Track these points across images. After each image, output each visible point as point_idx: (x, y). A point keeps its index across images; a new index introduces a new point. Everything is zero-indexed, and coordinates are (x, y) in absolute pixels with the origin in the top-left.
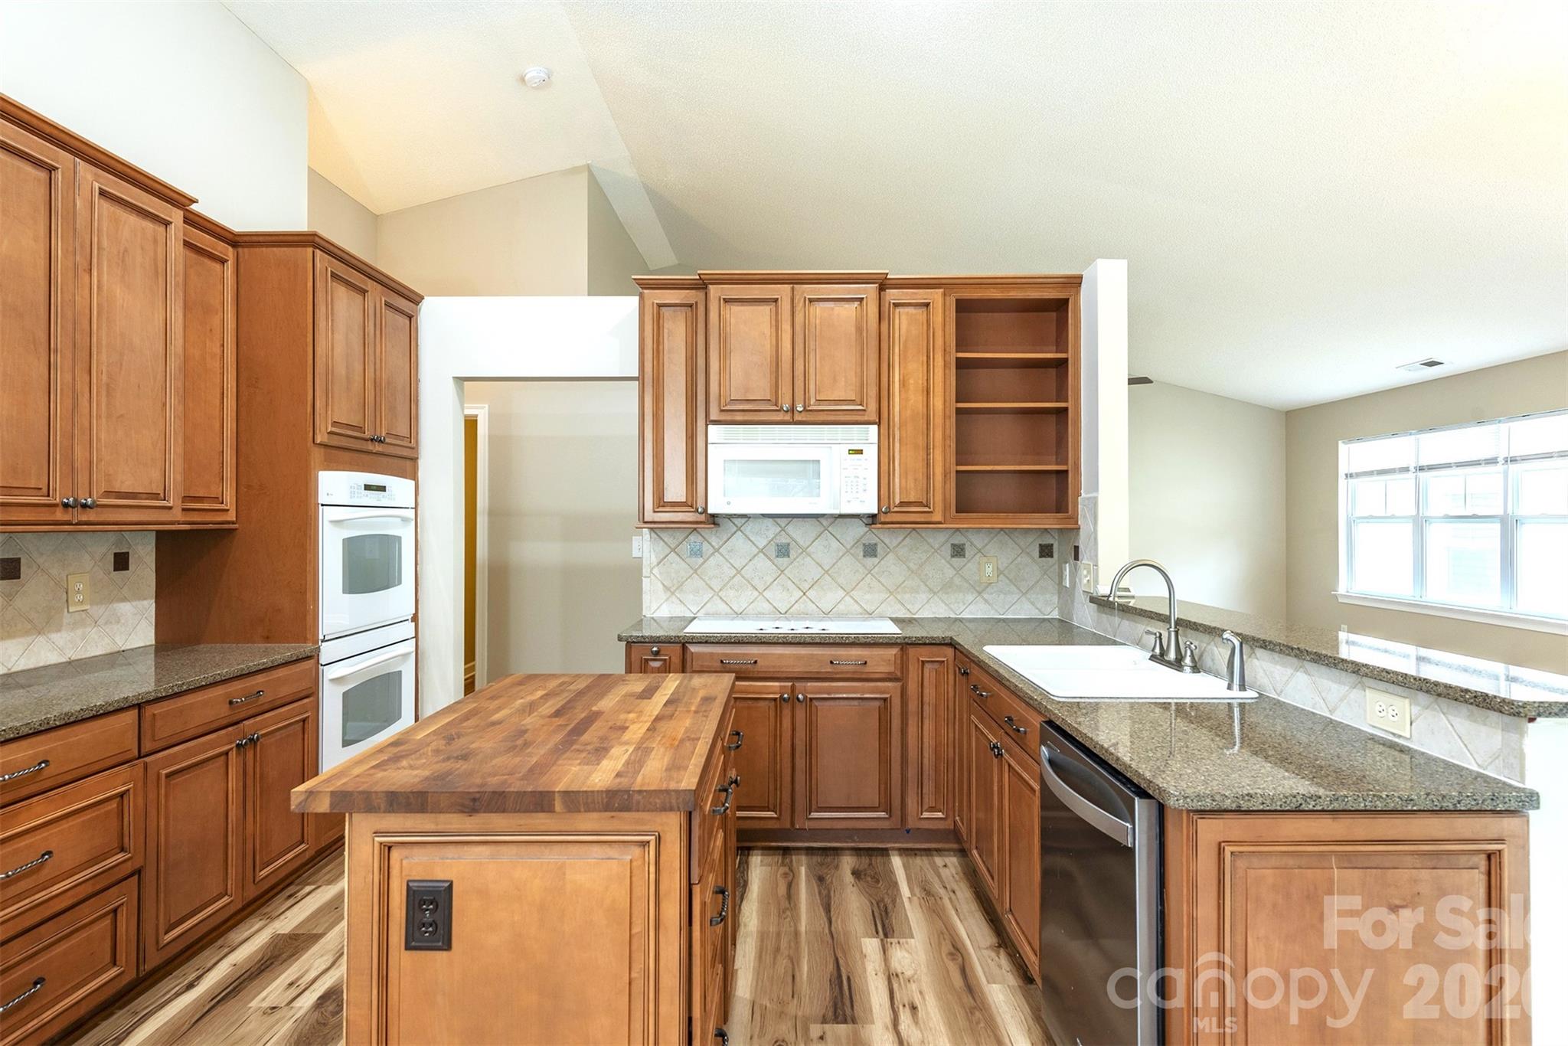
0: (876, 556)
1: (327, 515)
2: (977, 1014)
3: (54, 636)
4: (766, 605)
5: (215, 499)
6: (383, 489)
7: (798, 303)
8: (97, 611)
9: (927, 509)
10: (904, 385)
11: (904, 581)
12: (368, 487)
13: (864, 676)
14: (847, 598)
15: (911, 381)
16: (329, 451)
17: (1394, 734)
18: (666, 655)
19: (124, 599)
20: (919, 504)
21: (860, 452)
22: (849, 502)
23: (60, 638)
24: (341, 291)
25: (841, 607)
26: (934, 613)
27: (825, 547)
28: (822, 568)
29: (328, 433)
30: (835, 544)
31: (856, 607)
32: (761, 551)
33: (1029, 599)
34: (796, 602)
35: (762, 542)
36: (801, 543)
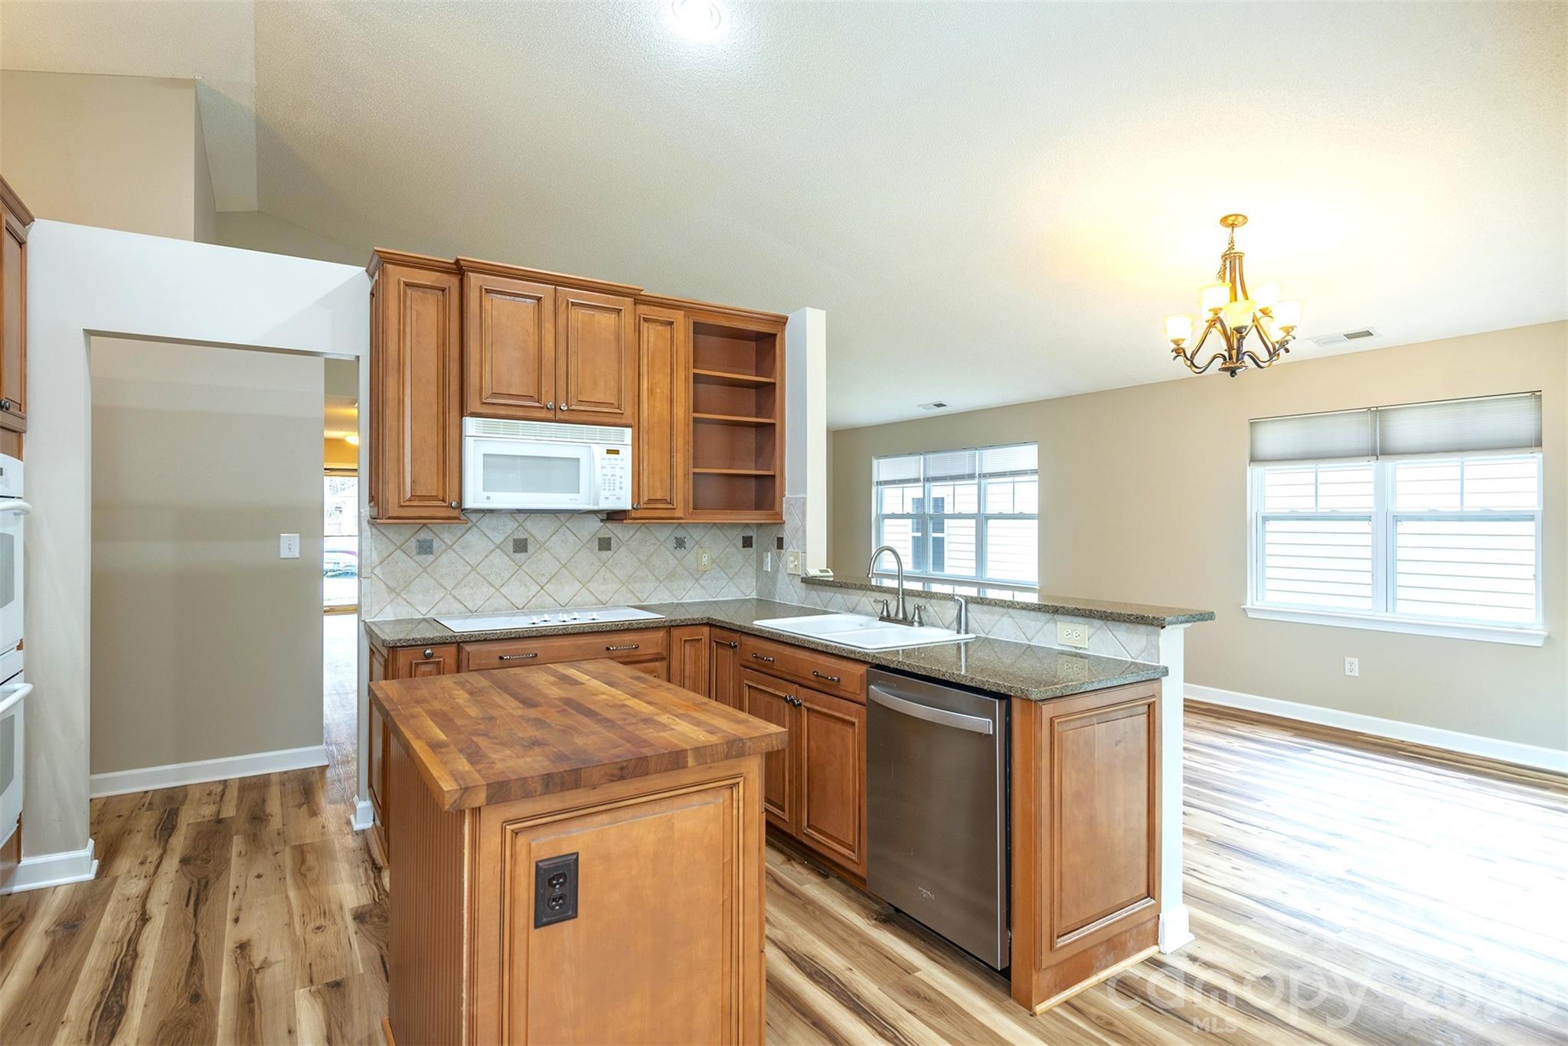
0: (610, 550)
2: (809, 907)
4: (503, 601)
7: (561, 303)
9: (670, 506)
10: (652, 394)
11: (635, 572)
13: (635, 659)
14: (583, 590)
15: (658, 391)
17: (1076, 648)
20: (664, 501)
21: (617, 452)
22: (607, 498)
25: (577, 599)
26: (660, 600)
27: (563, 542)
28: (560, 562)
30: (572, 538)
31: (592, 599)
32: (498, 547)
33: (734, 583)
34: (534, 596)
35: (499, 538)
36: (539, 537)
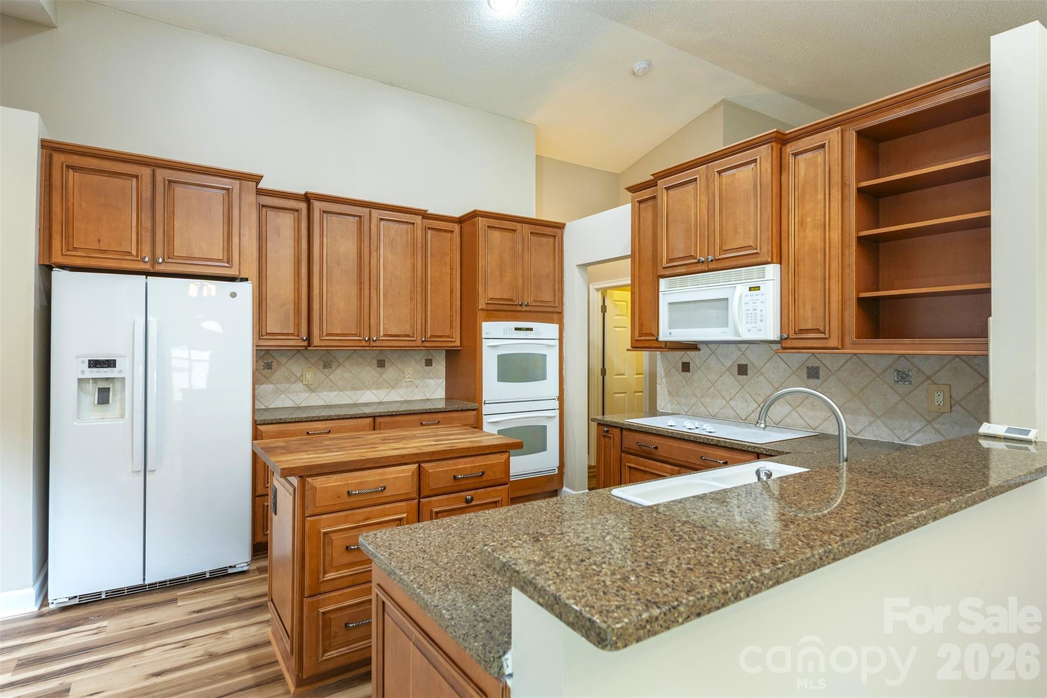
0: (818, 378)
1: (485, 343)
3: (399, 390)
4: (731, 411)
5: (449, 337)
6: (531, 329)
7: (711, 176)
8: (417, 382)
9: (822, 336)
10: (802, 224)
11: (846, 403)
12: (516, 329)
14: (794, 413)
16: (488, 312)
18: (612, 434)
19: (430, 378)
20: (817, 331)
21: (758, 288)
22: (749, 330)
23: (402, 391)
24: (496, 234)
25: (788, 420)
27: (775, 368)
28: (773, 385)
29: (486, 304)
30: (783, 366)
31: (801, 421)
32: (728, 370)
34: (753, 411)
35: (728, 363)
36: (756, 364)
